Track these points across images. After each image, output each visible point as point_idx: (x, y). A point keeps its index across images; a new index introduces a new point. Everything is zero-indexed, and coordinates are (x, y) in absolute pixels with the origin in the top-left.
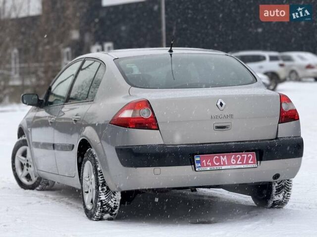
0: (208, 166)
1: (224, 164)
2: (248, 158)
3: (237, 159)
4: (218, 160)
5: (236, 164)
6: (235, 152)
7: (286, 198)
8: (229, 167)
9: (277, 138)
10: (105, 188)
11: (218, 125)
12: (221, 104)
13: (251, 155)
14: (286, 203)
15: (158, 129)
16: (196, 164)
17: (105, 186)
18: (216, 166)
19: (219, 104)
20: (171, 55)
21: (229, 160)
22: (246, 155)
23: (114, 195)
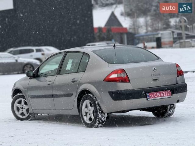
0: (153, 98)
1: (159, 97)
2: (168, 93)
3: (163, 94)
4: (156, 95)
5: (164, 96)
6: (162, 91)
7: (173, 112)
8: (161, 98)
9: (177, 84)
10: (100, 112)
11: (154, 79)
12: (155, 69)
13: (169, 92)
14: (172, 114)
15: (130, 82)
16: (148, 97)
17: (100, 111)
18: (156, 97)
19: (154, 69)
20: (115, 48)
21: (160, 94)
22: (167, 92)
23: (104, 115)
